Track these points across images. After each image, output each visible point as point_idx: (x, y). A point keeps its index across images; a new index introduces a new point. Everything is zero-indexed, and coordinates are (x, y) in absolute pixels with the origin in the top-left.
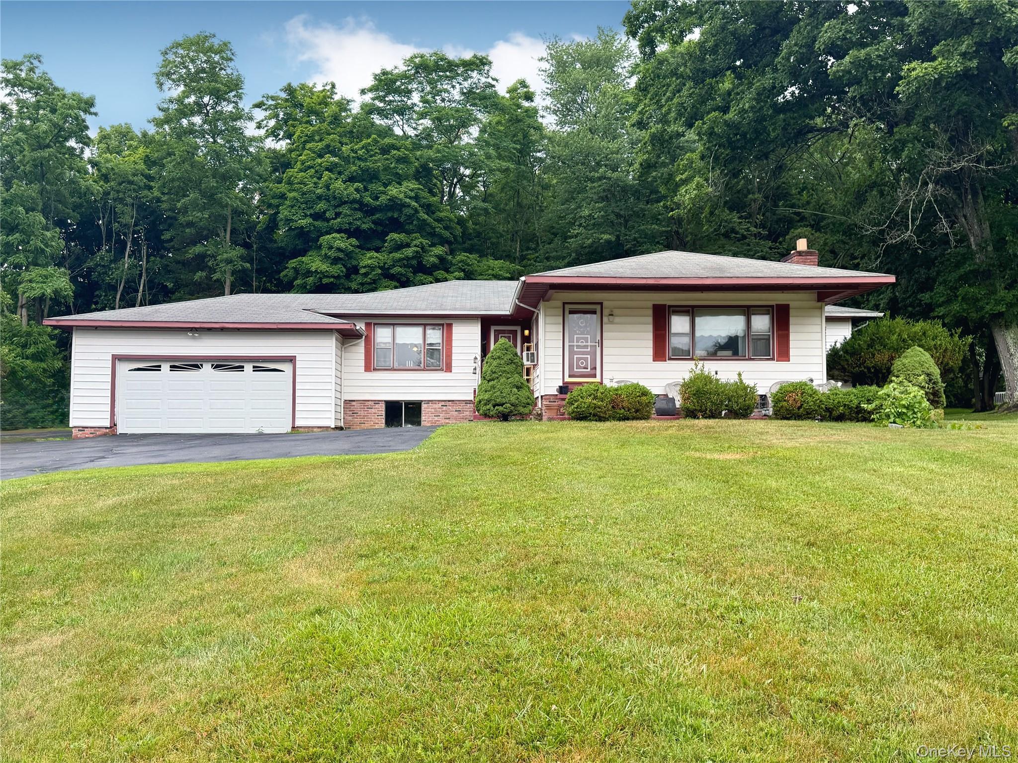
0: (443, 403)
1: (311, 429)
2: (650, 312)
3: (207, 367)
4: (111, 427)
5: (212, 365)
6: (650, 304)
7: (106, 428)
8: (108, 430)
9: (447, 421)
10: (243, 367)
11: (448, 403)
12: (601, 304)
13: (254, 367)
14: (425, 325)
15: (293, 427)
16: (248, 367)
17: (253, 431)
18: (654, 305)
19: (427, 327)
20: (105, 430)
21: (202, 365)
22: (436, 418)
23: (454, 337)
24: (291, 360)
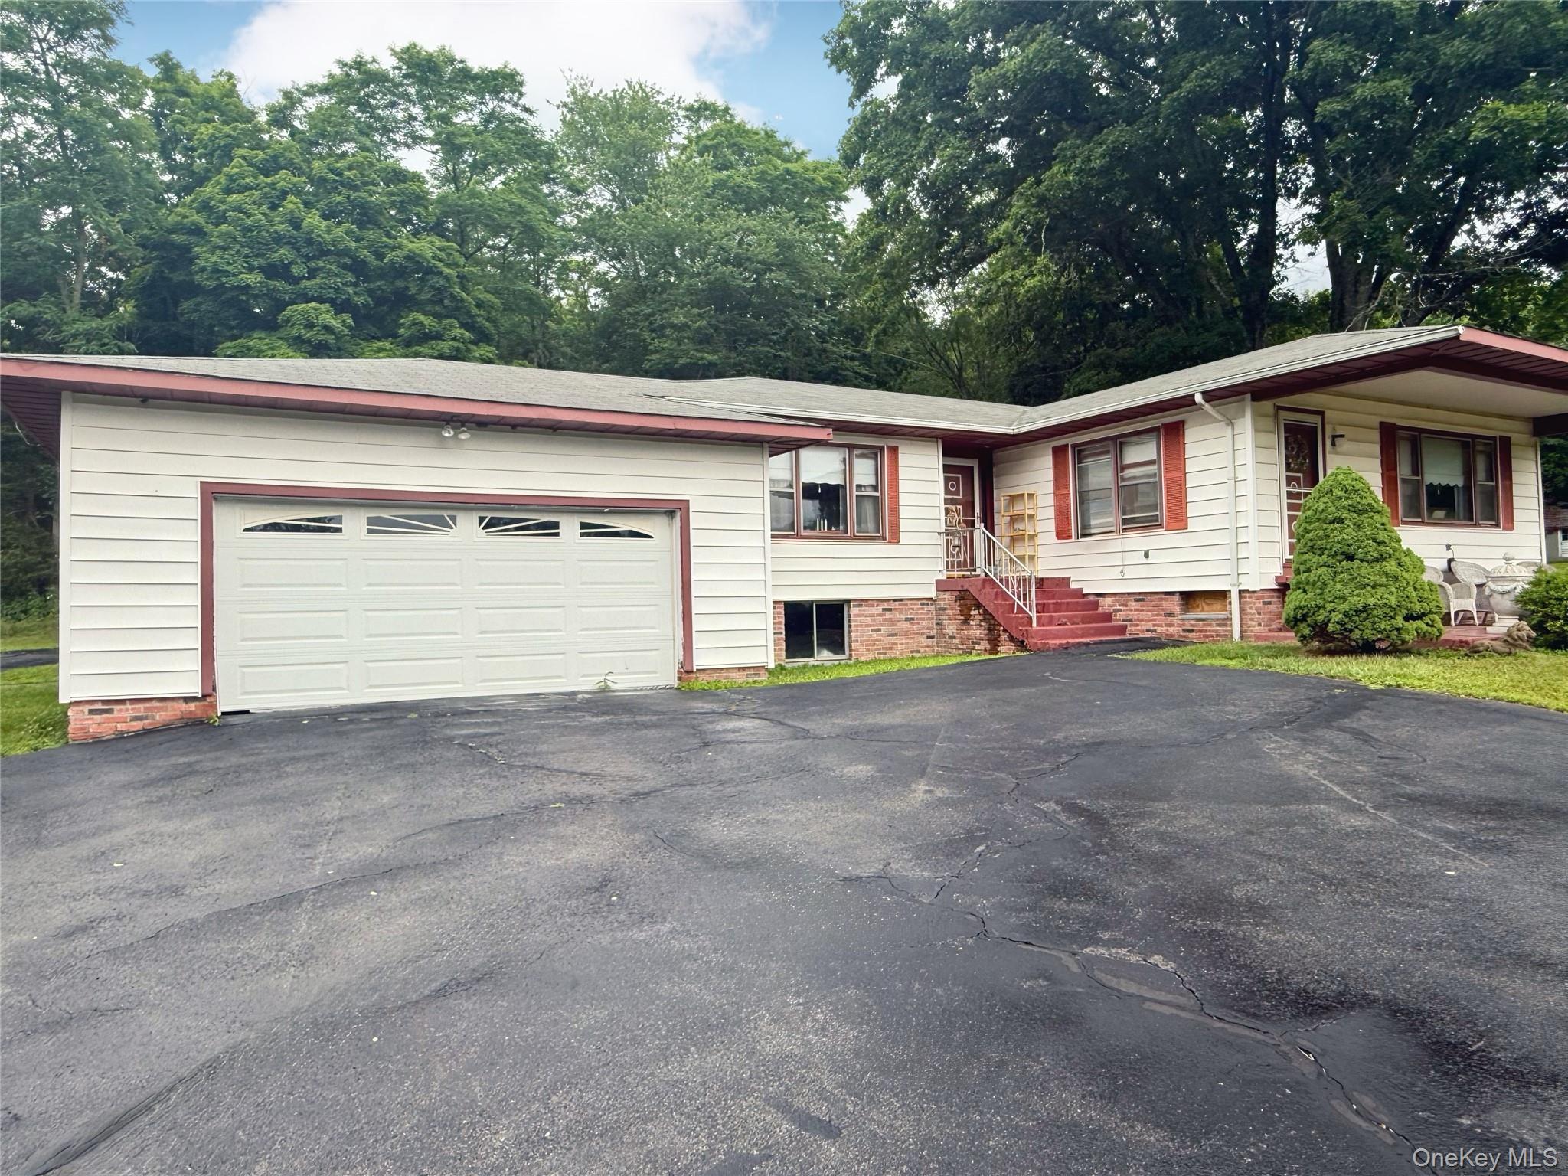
0: (885, 605)
1: (724, 673)
2: (1376, 435)
3: (468, 525)
4: (204, 696)
5: (481, 520)
6: (1375, 421)
7: (187, 700)
8: (192, 706)
9: (893, 640)
10: (556, 525)
11: (892, 605)
12: (1322, 414)
13: (583, 526)
14: (851, 447)
15: (686, 671)
16: (569, 526)
17: (585, 684)
18: (1382, 424)
19: (856, 452)
20: (183, 707)
21: (454, 519)
22: (875, 635)
23: (902, 473)
24: (674, 510)
